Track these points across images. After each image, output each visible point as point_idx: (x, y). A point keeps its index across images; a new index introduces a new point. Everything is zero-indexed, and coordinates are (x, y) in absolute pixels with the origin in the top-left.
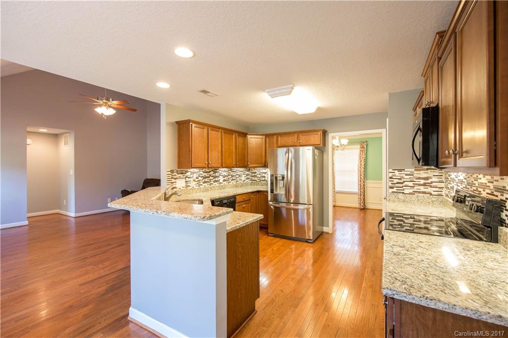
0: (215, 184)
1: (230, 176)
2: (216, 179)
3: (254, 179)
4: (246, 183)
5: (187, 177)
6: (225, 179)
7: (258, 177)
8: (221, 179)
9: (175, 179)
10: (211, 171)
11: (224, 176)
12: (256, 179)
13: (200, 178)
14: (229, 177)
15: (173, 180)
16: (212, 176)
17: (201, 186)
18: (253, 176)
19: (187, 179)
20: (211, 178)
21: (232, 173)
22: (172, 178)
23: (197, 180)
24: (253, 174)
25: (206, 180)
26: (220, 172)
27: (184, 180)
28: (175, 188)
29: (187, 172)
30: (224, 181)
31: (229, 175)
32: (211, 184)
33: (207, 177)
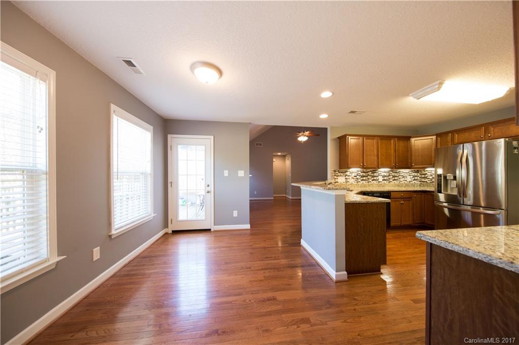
0: (373, 182)
1: (392, 177)
2: (375, 178)
3: (423, 180)
4: (412, 184)
5: (346, 175)
6: (385, 178)
7: (429, 178)
8: (381, 179)
9: (337, 176)
10: (369, 172)
11: (384, 176)
12: (426, 180)
13: (358, 177)
15: (336, 177)
16: (370, 176)
17: (359, 183)
18: (416, 176)
19: (347, 177)
20: (369, 177)
21: (393, 174)
22: (335, 175)
23: (355, 178)
24: (423, 176)
25: (364, 178)
26: (379, 172)
27: (344, 178)
28: (337, 182)
29: (347, 172)
30: (384, 180)
31: (389, 176)
32: (368, 182)
33: (365, 176)
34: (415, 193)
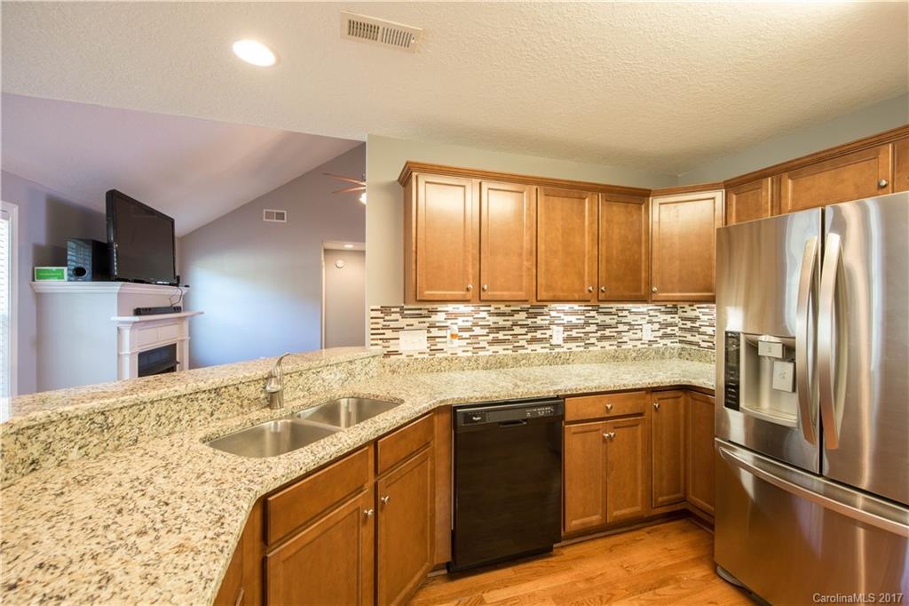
0: (531, 347)
1: (593, 328)
2: (538, 334)
3: (689, 338)
4: (657, 351)
5: (432, 326)
6: (574, 333)
8: (557, 335)
9: (396, 329)
10: (517, 312)
11: (569, 327)
12: (697, 338)
13: (478, 331)
14: (587, 329)
15: (389, 334)
16: (522, 326)
17: (481, 353)
18: (671, 325)
19: (435, 332)
20: (517, 330)
21: (600, 319)
22: (385, 327)
23: (466, 335)
24: (689, 324)
25: (501, 336)
26: (553, 314)
27: (424, 334)
28: (396, 353)
29: (435, 312)
30: (569, 339)
31: (588, 324)
32: (516, 349)
33: (503, 329)
34: (656, 396)
